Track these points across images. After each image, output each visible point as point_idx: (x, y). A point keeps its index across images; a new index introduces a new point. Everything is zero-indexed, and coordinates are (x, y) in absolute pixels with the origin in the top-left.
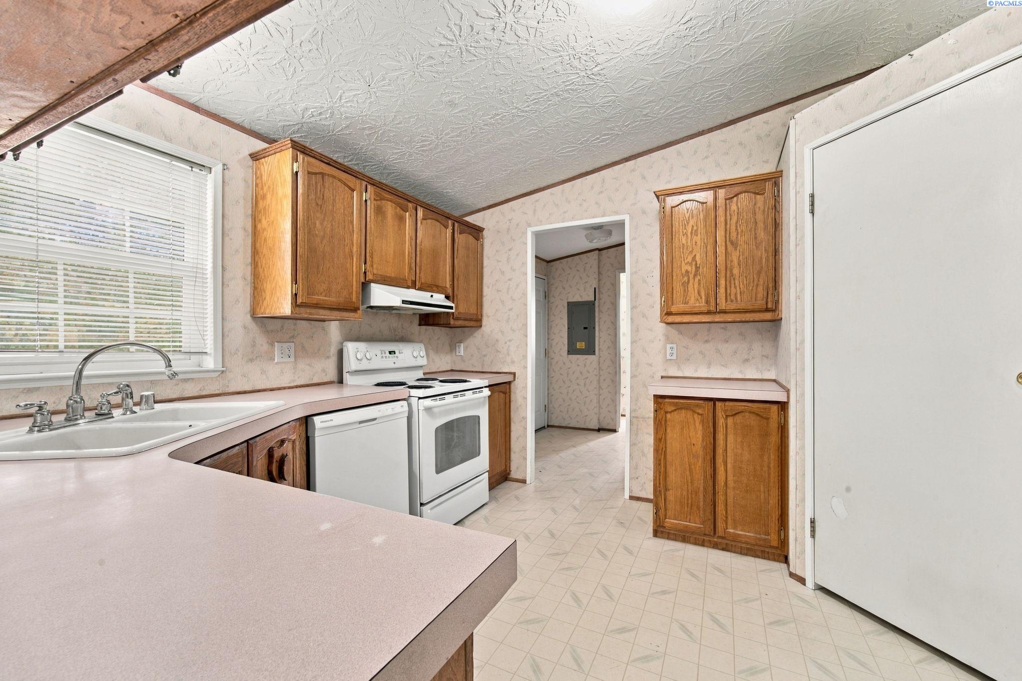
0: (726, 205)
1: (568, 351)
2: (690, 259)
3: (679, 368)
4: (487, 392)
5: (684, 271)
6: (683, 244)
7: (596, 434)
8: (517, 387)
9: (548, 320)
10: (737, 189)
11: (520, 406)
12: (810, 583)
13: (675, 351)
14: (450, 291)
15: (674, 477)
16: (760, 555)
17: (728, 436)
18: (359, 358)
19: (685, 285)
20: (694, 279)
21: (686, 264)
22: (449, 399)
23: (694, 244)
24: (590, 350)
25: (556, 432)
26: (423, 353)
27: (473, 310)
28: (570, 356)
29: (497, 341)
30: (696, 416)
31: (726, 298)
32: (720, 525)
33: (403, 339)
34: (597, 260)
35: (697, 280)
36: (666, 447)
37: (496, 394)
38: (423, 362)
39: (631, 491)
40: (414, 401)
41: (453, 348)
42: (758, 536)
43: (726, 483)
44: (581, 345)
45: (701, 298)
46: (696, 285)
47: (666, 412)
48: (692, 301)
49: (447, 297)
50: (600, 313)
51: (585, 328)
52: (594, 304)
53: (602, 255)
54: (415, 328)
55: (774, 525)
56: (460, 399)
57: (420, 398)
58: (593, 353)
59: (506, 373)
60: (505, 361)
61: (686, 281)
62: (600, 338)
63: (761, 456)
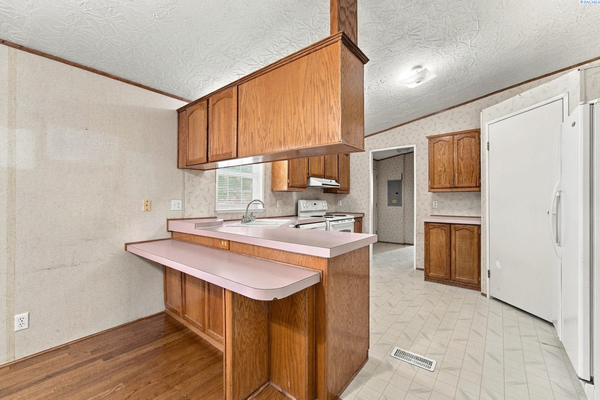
0: (458, 142)
1: (388, 205)
2: (442, 165)
3: (439, 212)
4: (353, 220)
5: (439, 170)
6: (439, 159)
7: (403, 246)
8: (365, 219)
9: (378, 189)
10: (463, 136)
11: (366, 228)
12: (488, 296)
13: (437, 204)
14: (337, 178)
15: (433, 256)
16: (471, 288)
17: (456, 239)
18: (305, 206)
19: (440, 176)
20: (444, 173)
21: (440, 167)
22: (340, 222)
23: (444, 159)
24: (399, 204)
25: (382, 244)
26: (326, 205)
27: (346, 186)
28: (389, 207)
29: (356, 199)
30: (442, 230)
31: (458, 182)
32: (453, 275)
33: (317, 199)
34: (403, 160)
35: (445, 174)
36: (429, 243)
37: (357, 222)
38: (326, 208)
39: (417, 265)
40: (328, 222)
41: (336, 202)
42: (469, 279)
43: (455, 258)
44: (395, 201)
45: (447, 182)
46: (445, 176)
47: (430, 229)
48: (443, 183)
49: (336, 181)
50: (405, 186)
51: (397, 193)
52: (401, 181)
53: (405, 157)
54: (322, 194)
55: (476, 276)
56: (344, 222)
57: (330, 221)
58: (401, 205)
59: (360, 213)
60: (360, 208)
61: (440, 175)
62: (404, 198)
63: (471, 247)
